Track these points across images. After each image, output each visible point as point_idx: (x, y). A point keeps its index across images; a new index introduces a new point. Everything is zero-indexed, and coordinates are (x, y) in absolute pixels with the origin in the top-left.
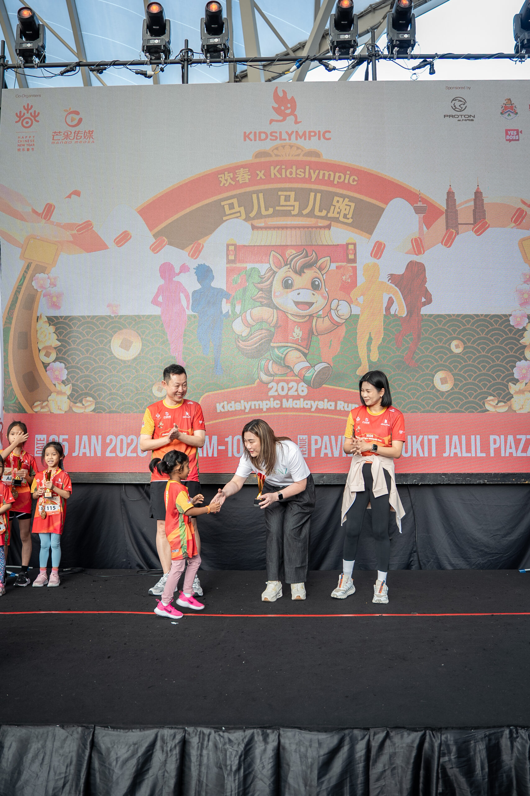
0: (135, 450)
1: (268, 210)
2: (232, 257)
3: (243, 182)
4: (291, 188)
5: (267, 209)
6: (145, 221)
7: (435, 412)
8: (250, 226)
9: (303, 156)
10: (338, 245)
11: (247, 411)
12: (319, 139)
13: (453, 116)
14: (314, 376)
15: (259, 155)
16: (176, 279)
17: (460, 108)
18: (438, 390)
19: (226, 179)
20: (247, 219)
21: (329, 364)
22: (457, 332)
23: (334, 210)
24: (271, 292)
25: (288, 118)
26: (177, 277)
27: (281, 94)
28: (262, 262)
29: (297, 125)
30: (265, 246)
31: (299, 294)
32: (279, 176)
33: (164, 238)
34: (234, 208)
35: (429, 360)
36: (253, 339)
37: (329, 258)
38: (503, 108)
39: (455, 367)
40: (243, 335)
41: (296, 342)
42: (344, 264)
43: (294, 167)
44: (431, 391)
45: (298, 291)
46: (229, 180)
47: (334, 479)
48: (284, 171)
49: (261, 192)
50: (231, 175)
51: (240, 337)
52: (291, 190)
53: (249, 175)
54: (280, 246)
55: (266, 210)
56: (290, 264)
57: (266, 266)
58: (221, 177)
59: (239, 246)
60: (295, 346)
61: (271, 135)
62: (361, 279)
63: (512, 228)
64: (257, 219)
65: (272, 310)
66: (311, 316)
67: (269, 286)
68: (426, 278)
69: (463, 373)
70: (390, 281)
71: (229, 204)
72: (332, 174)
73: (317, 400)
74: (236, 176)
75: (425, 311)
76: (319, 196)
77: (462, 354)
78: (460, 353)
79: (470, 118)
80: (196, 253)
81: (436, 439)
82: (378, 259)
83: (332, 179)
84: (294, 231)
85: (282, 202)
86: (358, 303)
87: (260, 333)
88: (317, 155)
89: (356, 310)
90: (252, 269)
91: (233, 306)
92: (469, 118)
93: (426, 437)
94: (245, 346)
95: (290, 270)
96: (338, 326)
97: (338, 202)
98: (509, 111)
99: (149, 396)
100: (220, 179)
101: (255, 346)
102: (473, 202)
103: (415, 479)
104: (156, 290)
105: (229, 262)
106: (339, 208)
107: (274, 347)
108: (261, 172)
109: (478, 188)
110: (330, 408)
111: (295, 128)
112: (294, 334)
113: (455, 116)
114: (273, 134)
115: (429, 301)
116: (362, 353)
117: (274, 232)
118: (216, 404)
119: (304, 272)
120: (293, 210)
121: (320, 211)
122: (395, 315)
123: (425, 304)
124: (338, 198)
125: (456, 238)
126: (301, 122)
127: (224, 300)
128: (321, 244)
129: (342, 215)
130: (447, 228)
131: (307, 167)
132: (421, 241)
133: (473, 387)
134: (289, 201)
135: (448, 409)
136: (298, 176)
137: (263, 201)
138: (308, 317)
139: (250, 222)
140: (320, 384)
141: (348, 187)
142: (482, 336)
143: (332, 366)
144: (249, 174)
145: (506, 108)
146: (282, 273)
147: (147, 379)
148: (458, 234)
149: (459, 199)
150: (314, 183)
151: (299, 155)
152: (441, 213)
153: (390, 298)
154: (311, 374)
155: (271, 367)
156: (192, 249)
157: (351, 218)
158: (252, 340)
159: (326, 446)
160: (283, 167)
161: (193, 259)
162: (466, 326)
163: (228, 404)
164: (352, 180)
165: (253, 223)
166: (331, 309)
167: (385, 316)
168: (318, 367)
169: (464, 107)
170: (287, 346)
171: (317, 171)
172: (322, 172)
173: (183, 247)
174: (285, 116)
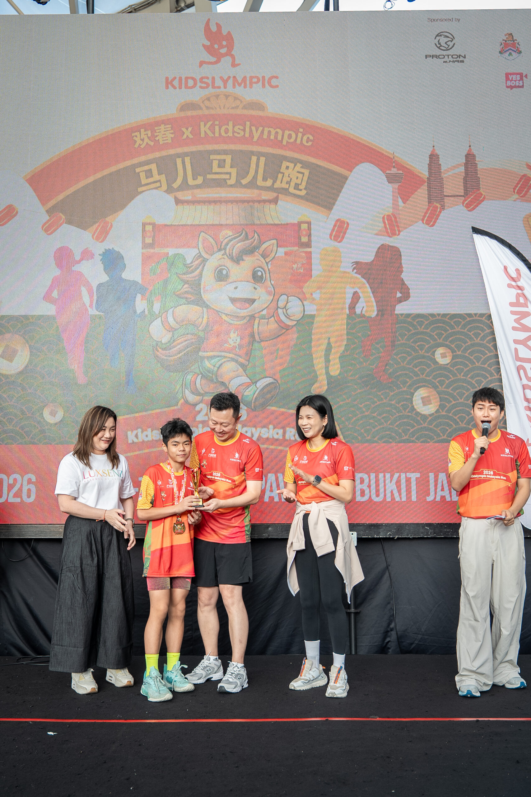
0: (18, 494)
1: (197, 178)
2: (149, 240)
3: (164, 142)
4: (226, 150)
5: (194, 178)
6: (35, 192)
7: (415, 442)
8: (173, 200)
9: (242, 109)
10: (287, 224)
12: (264, 86)
13: (437, 57)
14: (255, 395)
15: (184, 107)
16: (76, 268)
17: (447, 46)
18: (419, 413)
19: (142, 138)
20: (170, 190)
21: (275, 379)
22: (444, 336)
23: (282, 178)
24: (200, 285)
25: (222, 59)
26: (77, 265)
27: (214, 28)
28: (189, 247)
29: (236, 68)
30: (191, 225)
31: (236, 288)
32: (211, 134)
33: (61, 214)
34: (152, 176)
35: (406, 374)
36: (176, 346)
37: (275, 241)
38: (502, 46)
39: (441, 383)
40: (163, 341)
41: (232, 350)
42: (296, 248)
43: (231, 123)
44: (410, 414)
45: (234, 285)
46: (146, 140)
47: (282, 532)
48: (217, 128)
49: (188, 156)
50: (149, 133)
51: (159, 344)
52: (225, 152)
53: (172, 133)
54: (213, 225)
55: (194, 180)
56: (225, 249)
57: (194, 252)
58: (136, 136)
59: (159, 225)
60: (231, 355)
61: (201, 82)
62: (317, 270)
63: (515, 201)
64: (183, 191)
65: (201, 309)
66: (252, 317)
67: (197, 278)
68: (402, 267)
69: (452, 390)
70: (355, 271)
71: (146, 171)
72: (280, 132)
73: (259, 427)
74: (156, 134)
75: (401, 309)
76: (262, 160)
77: (451, 366)
78: (447, 364)
79: (460, 59)
80: (102, 235)
81: (416, 478)
82: (339, 242)
83: (280, 138)
84: (230, 206)
85: (215, 169)
86: (314, 299)
87: (185, 339)
88: (260, 106)
89: (311, 309)
90: (175, 255)
91: (151, 304)
92: (458, 59)
93: (403, 475)
94: (166, 356)
95: (225, 256)
96: (288, 330)
97: (287, 168)
98: (510, 49)
99: (39, 422)
100: (135, 138)
101: (179, 356)
102: (463, 168)
103: (390, 531)
104: (49, 283)
105: (145, 246)
106: (289, 176)
107: (203, 358)
108: (187, 129)
109: (470, 150)
110: (276, 437)
111: (232, 72)
112: (230, 341)
113: (440, 57)
114: (204, 80)
115: (406, 296)
116: (319, 364)
117: (205, 207)
118: (127, 433)
119: (243, 260)
120: (230, 179)
121: (265, 179)
122: (362, 316)
123: (400, 301)
124: (288, 164)
125: (441, 214)
126: (239, 64)
127: (139, 296)
128: (266, 223)
129: (292, 184)
130: (429, 202)
131: (248, 123)
132: (395, 218)
133: (464, 408)
134: (224, 167)
135: (431, 438)
136: (236, 134)
137: (190, 167)
138: (248, 318)
139: (174, 194)
140: (264, 405)
141: (301, 149)
142: (476, 341)
143: (279, 382)
144: (172, 131)
145: (506, 45)
146: (214, 261)
147: (36, 400)
148: (444, 209)
149: (445, 163)
150: (257, 143)
151: (237, 107)
152: (422, 182)
153: (355, 293)
154: (252, 393)
155: (200, 384)
156: (97, 229)
157: (305, 189)
158: (175, 349)
159: (271, 486)
160: (217, 123)
161: (98, 243)
162: (455, 328)
163: (142, 432)
164: (305, 139)
165: (178, 196)
166: (278, 307)
167: (349, 316)
168: (261, 384)
169: (451, 44)
170: (221, 356)
171: (261, 129)
172: (266, 130)
173: (83, 226)
174: (219, 57)
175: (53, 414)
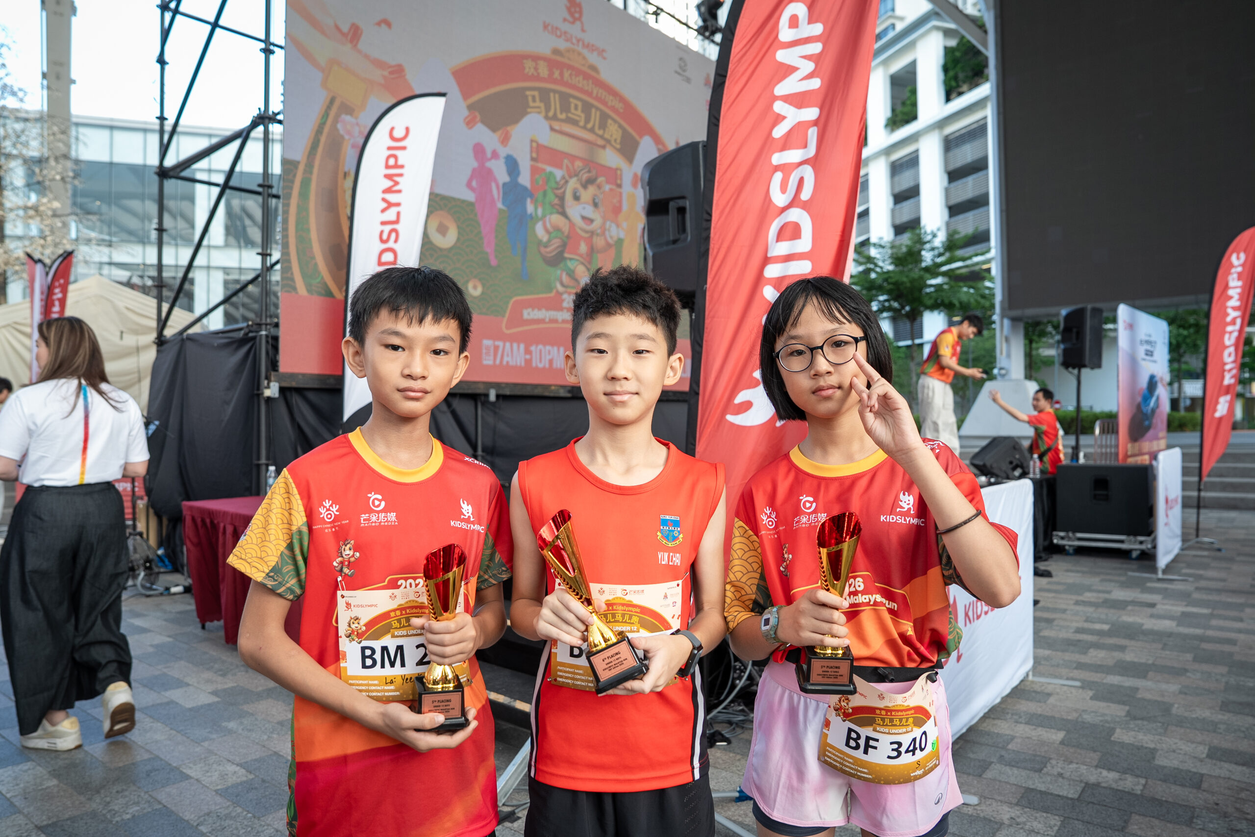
2: (534, 155)
3: (543, 75)
4: (579, 97)
5: (561, 113)
6: (458, 87)
8: (548, 126)
9: (588, 67)
10: (610, 168)
11: (547, 320)
12: (599, 55)
13: (679, 74)
15: (556, 51)
16: (488, 164)
17: (683, 69)
19: (529, 66)
20: (547, 118)
23: (608, 131)
24: (564, 200)
25: (576, 22)
26: (488, 162)
28: (557, 168)
29: (584, 33)
30: (559, 150)
31: (584, 208)
32: (570, 81)
33: (477, 113)
34: (536, 102)
36: (551, 246)
37: (605, 178)
40: (543, 241)
41: (581, 256)
42: (614, 187)
43: (582, 77)
45: (583, 205)
46: (532, 70)
48: (574, 77)
49: (557, 93)
50: (534, 64)
51: (541, 242)
52: (579, 99)
53: (548, 70)
54: (571, 155)
56: (578, 176)
57: (561, 173)
59: (541, 145)
60: (581, 260)
61: (564, 35)
62: (625, 207)
64: (555, 121)
65: (565, 220)
66: (592, 233)
67: (563, 195)
70: (642, 213)
71: (533, 96)
72: (607, 95)
74: (538, 67)
76: (598, 113)
79: (688, 80)
80: (505, 140)
83: (607, 99)
84: (579, 142)
85: (573, 110)
86: (623, 228)
87: (556, 241)
88: (597, 71)
89: (622, 235)
90: (551, 173)
91: (536, 208)
94: (545, 253)
95: (578, 182)
97: (611, 125)
100: (525, 64)
101: (553, 253)
104: (471, 173)
105: (532, 159)
106: (611, 131)
107: (566, 259)
108: (557, 71)
111: (582, 35)
112: (581, 249)
113: (681, 75)
114: (566, 34)
118: (523, 312)
119: (588, 188)
120: (581, 121)
121: (599, 128)
124: (611, 121)
126: (587, 31)
127: (529, 200)
128: (600, 163)
129: (613, 139)
131: (590, 81)
134: (578, 111)
136: (584, 87)
137: (558, 103)
138: (590, 233)
139: (549, 122)
141: (617, 112)
146: (572, 183)
147: (462, 274)
150: (595, 99)
151: (584, 65)
155: (565, 278)
156: (501, 134)
157: (619, 144)
158: (550, 248)
160: (574, 73)
161: (502, 147)
163: (532, 312)
164: (619, 106)
165: (551, 124)
166: (606, 229)
167: (639, 244)
170: (576, 260)
171: (597, 88)
172: (600, 90)
173: (494, 130)
174: (575, 20)
175: (475, 288)
